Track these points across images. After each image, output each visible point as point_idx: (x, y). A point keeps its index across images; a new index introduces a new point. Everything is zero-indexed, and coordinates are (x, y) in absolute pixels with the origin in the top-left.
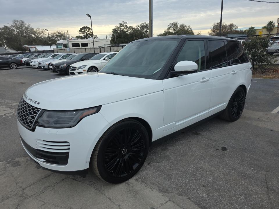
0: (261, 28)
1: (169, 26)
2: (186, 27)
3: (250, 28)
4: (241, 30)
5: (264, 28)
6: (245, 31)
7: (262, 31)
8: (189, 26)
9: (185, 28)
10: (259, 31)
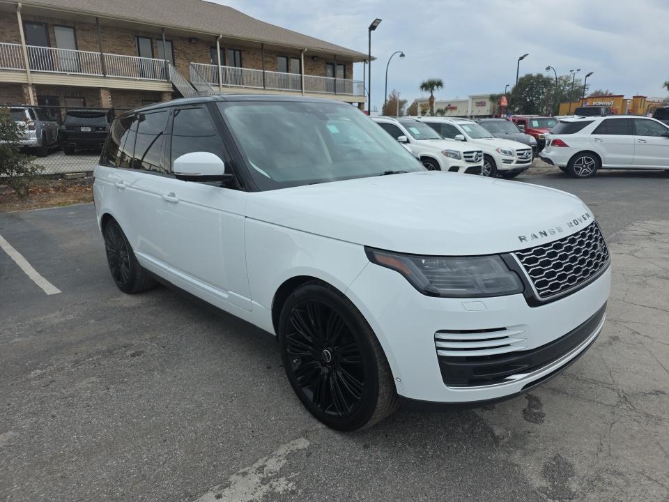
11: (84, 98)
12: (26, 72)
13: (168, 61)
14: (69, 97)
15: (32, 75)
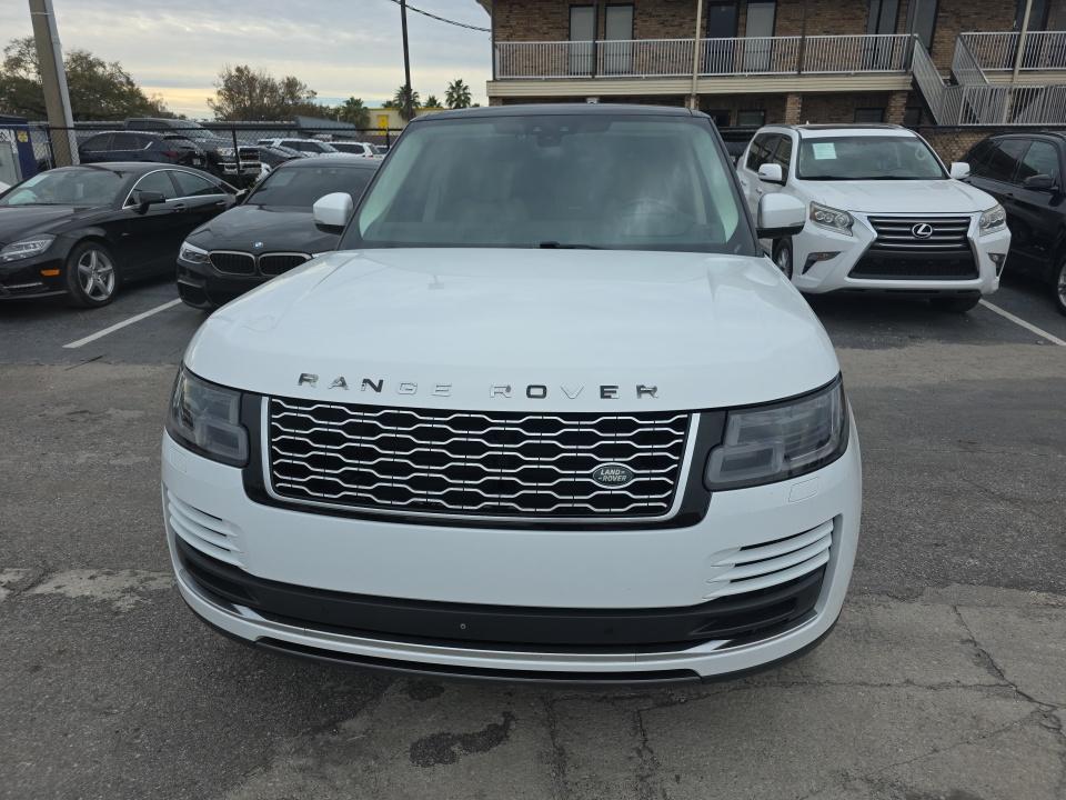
0: (379, 107)
1: (14, 53)
2: (102, 65)
3: (348, 103)
4: (324, 105)
5: (388, 105)
6: (337, 111)
7: (387, 116)
8: (116, 65)
9: (100, 70)
10: (379, 116)
11: (765, 111)
12: (692, 78)
13: (916, 35)
14: (746, 111)
15: (701, 81)
